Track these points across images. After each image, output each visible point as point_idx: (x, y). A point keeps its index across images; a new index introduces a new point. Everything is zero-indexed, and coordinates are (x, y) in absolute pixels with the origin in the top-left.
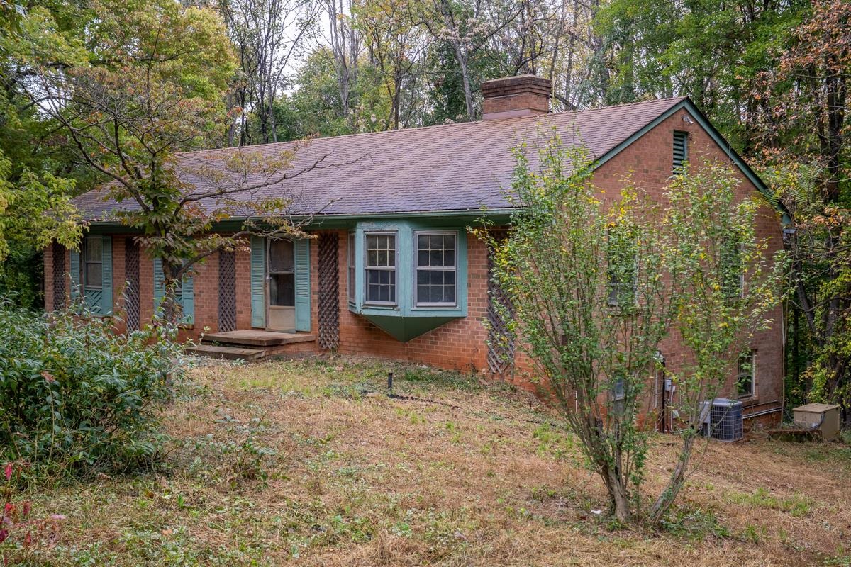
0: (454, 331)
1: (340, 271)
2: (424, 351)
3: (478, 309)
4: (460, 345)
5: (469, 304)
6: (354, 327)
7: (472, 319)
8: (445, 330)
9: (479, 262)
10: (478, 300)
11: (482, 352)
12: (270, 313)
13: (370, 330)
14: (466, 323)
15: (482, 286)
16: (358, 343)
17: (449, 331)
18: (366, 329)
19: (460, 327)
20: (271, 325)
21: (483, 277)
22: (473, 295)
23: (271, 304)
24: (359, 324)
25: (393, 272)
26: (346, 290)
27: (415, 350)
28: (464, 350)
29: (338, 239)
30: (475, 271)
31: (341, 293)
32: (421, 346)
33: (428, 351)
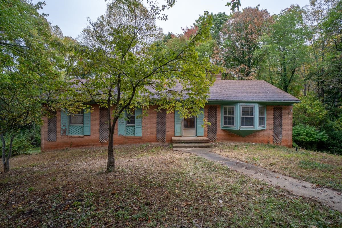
0: (262, 133)
1: (217, 117)
2: (251, 139)
3: (270, 127)
4: (264, 137)
5: (267, 126)
6: (223, 134)
7: (268, 130)
8: (258, 133)
9: (270, 115)
10: (270, 124)
11: (271, 138)
12: (183, 131)
13: (230, 134)
14: (266, 131)
15: (271, 121)
16: (224, 138)
17: (260, 133)
18: (228, 134)
19: (263, 132)
20: (184, 135)
21: (272, 118)
22: (268, 123)
23: (184, 128)
24: (225, 133)
25: (253, 117)
26: (220, 123)
27: (247, 139)
28: (265, 138)
29: (217, 108)
30: (269, 117)
31: (217, 124)
32: (250, 138)
33: (252, 139)
